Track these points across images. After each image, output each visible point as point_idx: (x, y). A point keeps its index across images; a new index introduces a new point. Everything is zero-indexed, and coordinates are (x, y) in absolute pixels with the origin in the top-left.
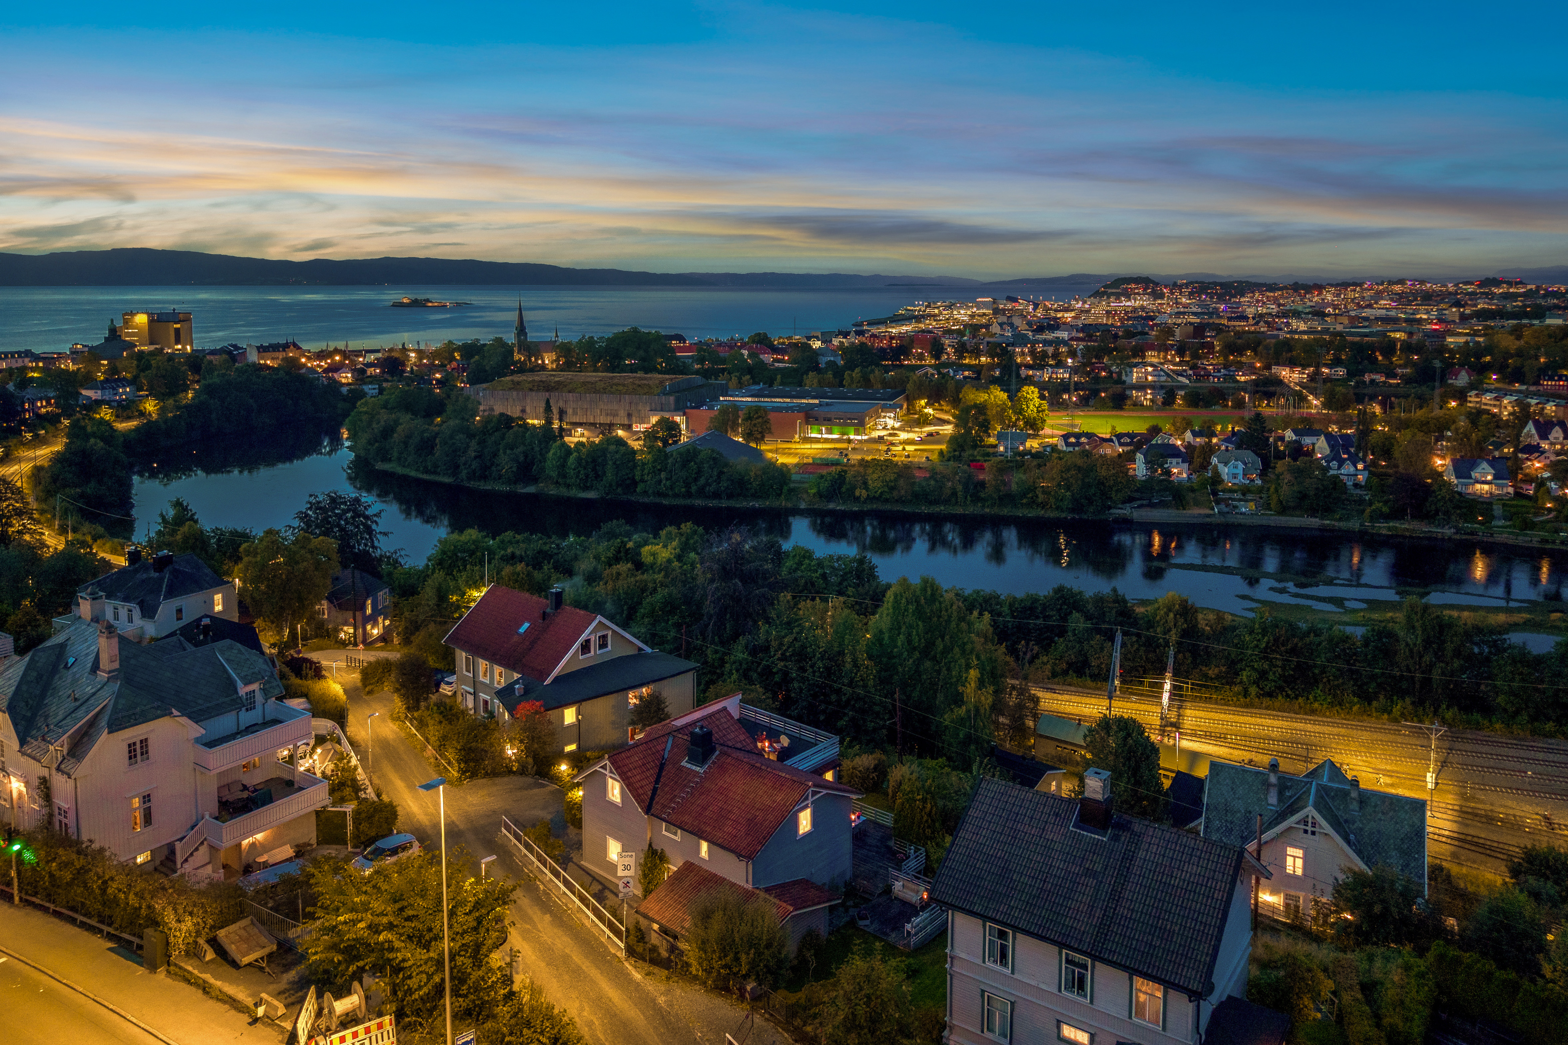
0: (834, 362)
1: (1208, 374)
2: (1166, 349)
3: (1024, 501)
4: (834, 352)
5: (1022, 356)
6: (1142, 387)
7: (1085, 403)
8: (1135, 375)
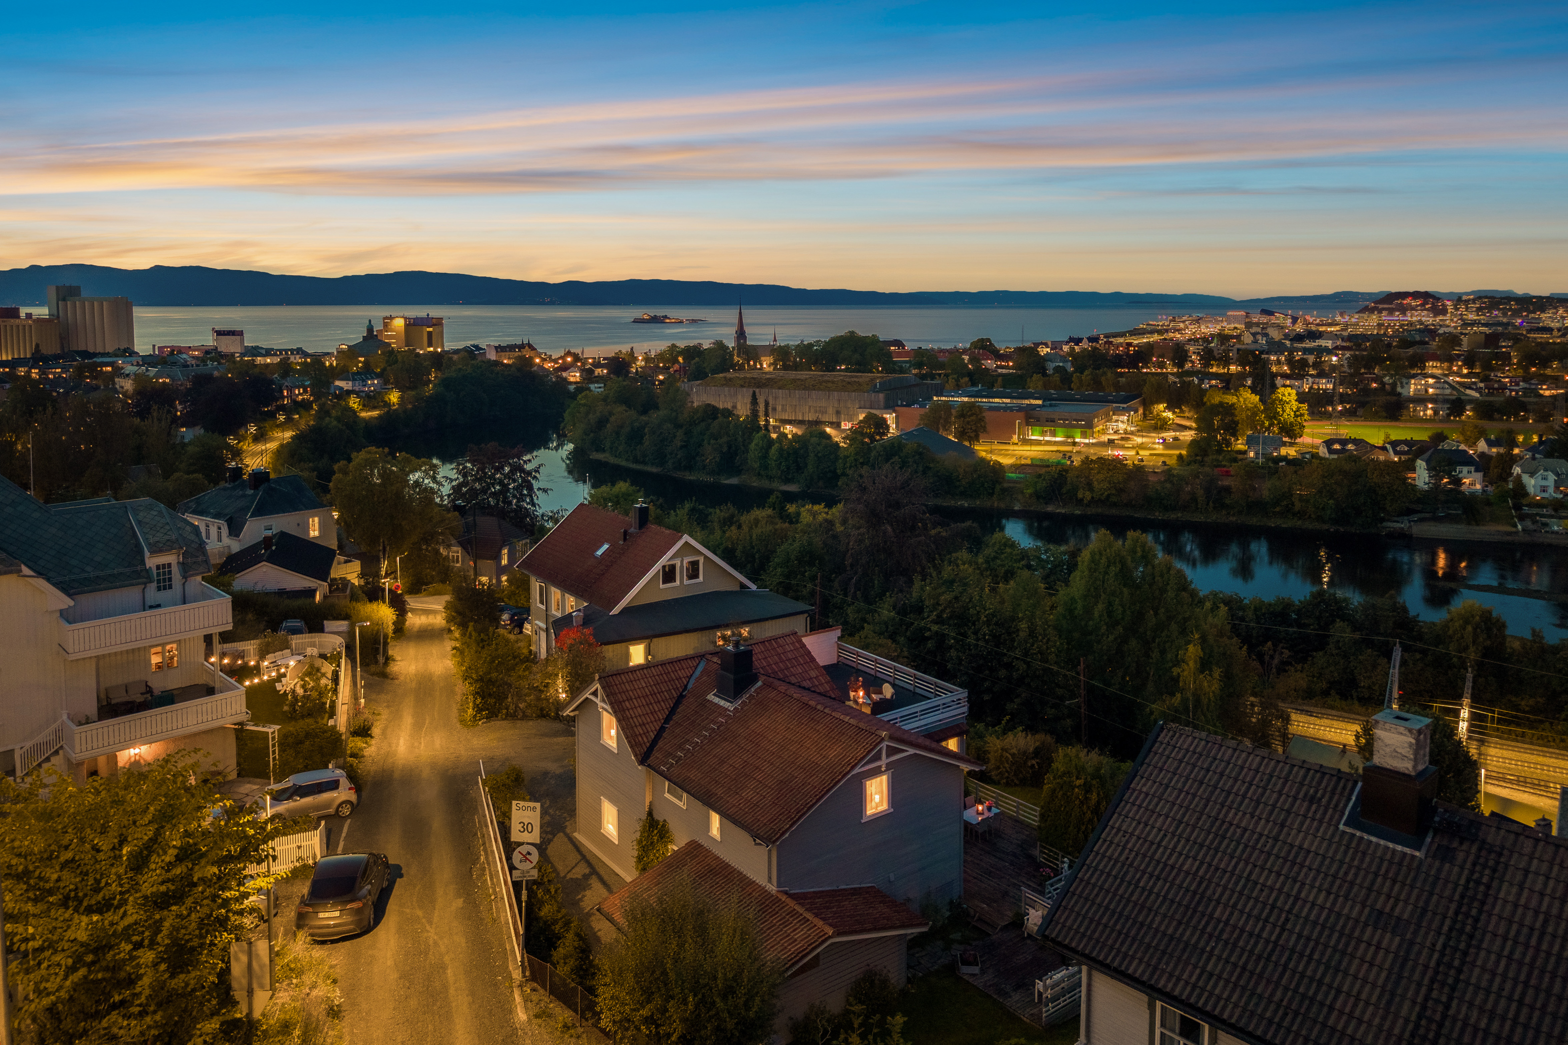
0: (1063, 367)
1: (1503, 387)
2: (1451, 359)
3: (1278, 509)
4: (1063, 359)
5: (1278, 364)
6: (1421, 400)
7: (1350, 414)
8: (1413, 387)
